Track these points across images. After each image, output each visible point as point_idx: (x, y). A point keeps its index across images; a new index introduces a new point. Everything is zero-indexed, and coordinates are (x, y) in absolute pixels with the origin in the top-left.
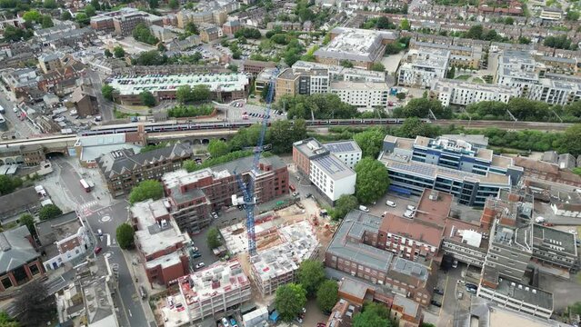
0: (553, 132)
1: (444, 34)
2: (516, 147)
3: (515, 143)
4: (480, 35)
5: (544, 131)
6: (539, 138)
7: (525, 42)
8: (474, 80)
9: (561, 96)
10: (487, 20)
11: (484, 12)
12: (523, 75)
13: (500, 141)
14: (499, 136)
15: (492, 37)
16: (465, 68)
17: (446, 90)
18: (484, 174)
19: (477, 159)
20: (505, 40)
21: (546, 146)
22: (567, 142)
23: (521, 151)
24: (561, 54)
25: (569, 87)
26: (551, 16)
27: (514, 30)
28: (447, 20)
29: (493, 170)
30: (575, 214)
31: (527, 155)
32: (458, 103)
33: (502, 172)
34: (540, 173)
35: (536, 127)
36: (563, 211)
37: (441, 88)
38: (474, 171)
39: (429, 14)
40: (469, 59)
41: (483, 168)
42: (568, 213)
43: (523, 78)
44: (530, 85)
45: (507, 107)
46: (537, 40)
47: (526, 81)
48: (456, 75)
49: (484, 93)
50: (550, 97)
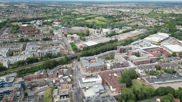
0: (40, 64)
1: (11, 42)
2: (29, 72)
3: (28, 72)
4: (23, 41)
5: (37, 65)
6: (36, 68)
7: (37, 40)
8: (20, 55)
9: (44, 53)
10: (27, 36)
11: (27, 34)
12: (32, 50)
13: (24, 72)
14: (23, 71)
15: (27, 41)
16: (17, 52)
17: (5, 61)
18: (12, 86)
19: (8, 82)
20: (32, 41)
21: (38, 69)
22: (43, 66)
23: (31, 73)
24: (47, 42)
25: (45, 51)
26: (46, 32)
27: (35, 38)
28: (14, 38)
29: (15, 84)
30: (44, 87)
31: (33, 74)
32: (12, 63)
33: (18, 83)
34: (35, 78)
35: (35, 65)
36: (40, 87)
37: (4, 61)
38: (9, 86)
39: (8, 37)
40: (18, 49)
41: (11, 84)
42: (42, 88)
43: (32, 51)
44: (34, 53)
45: (25, 61)
46: (41, 39)
47: (33, 52)
48: (14, 55)
49: (19, 58)
50: (41, 55)
